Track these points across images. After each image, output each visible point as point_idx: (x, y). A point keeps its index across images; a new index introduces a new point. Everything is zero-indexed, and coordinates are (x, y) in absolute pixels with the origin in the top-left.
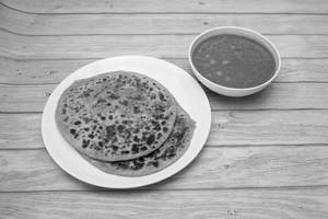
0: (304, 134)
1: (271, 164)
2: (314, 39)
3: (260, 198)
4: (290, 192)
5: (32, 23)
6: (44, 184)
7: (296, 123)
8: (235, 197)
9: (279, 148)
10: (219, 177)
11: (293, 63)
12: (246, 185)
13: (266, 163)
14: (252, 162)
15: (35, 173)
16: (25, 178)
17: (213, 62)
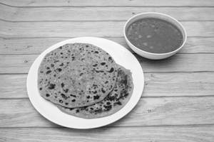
0: (202, 89)
1: (180, 109)
2: (208, 24)
3: (173, 132)
4: (194, 128)
5: (15, 14)
6: (24, 123)
7: (197, 81)
8: (156, 132)
9: (185, 98)
10: (143, 118)
11: (194, 40)
12: (163, 123)
13: (176, 108)
14: (167, 108)
15: (18, 115)
16: (11, 118)
17: (140, 37)
